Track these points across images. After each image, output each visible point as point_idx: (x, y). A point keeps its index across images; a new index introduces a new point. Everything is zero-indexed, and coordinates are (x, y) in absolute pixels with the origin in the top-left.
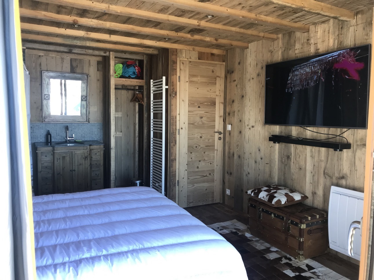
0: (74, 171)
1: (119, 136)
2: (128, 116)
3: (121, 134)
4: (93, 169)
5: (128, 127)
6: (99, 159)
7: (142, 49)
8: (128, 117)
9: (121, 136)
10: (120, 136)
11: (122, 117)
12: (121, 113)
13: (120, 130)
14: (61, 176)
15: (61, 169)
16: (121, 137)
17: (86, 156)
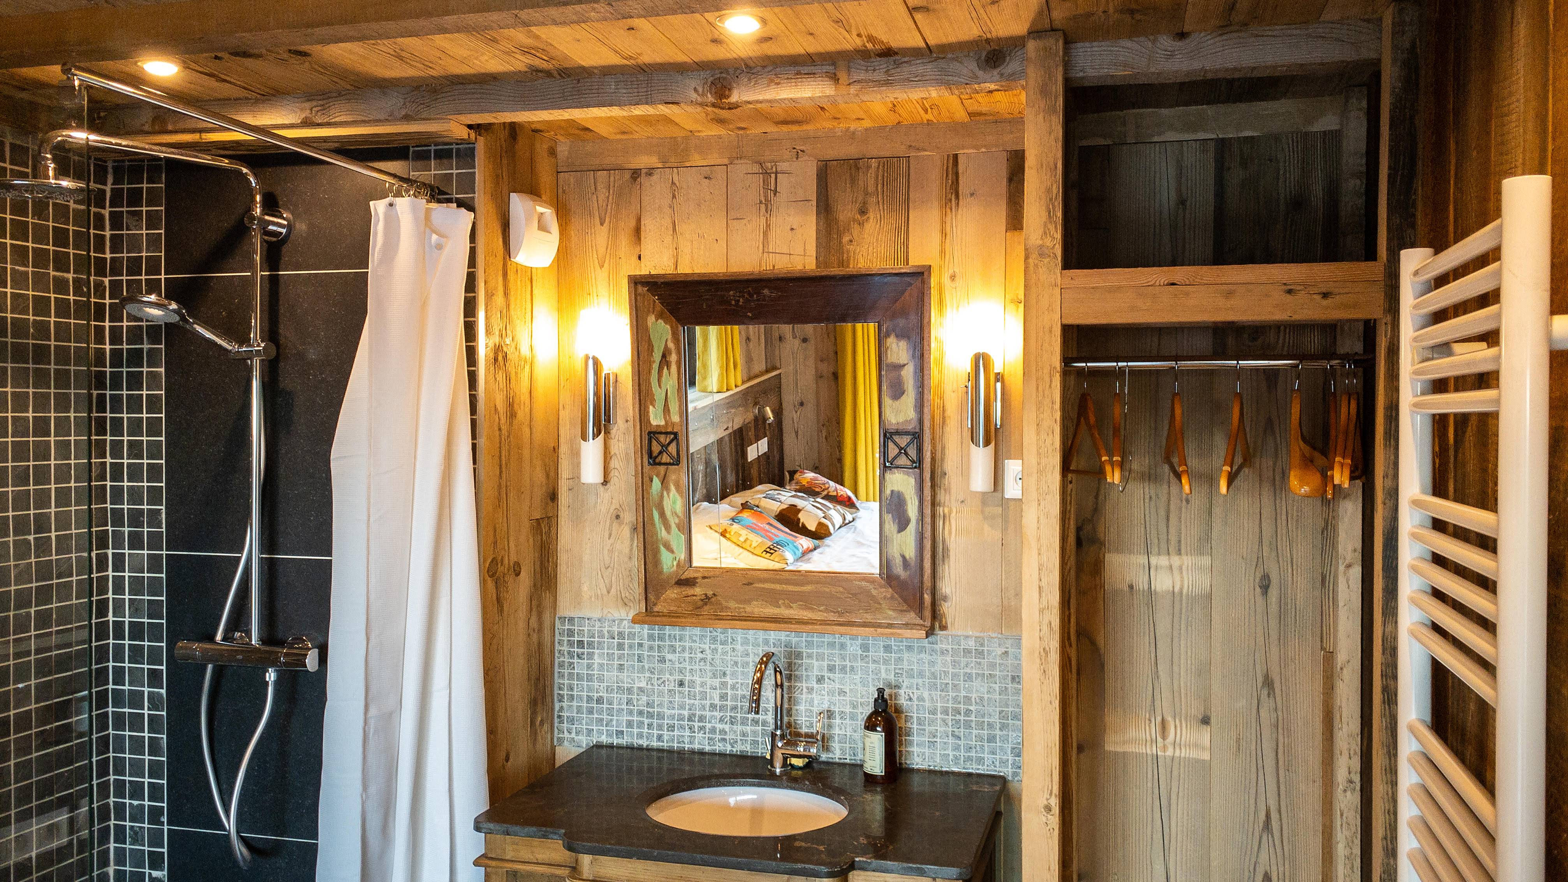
1: (1184, 753)
2: (1265, 588)
3: (1205, 736)
5: (1268, 683)
8: (1274, 592)
9: (1206, 756)
10: (1194, 754)
11: (1210, 596)
12: (1206, 561)
13: (1196, 711)
16: (1202, 769)
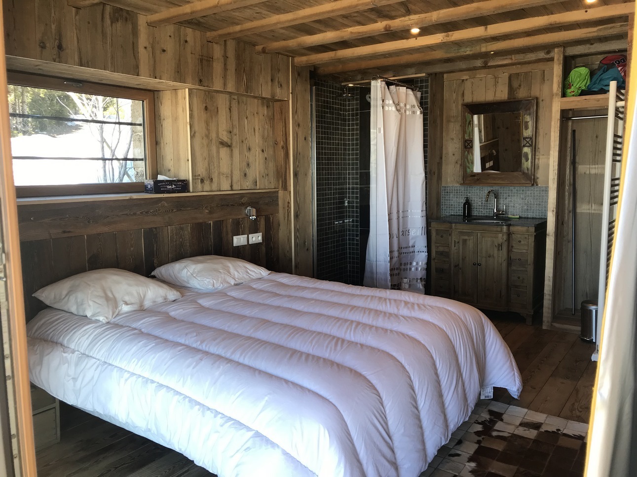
0: (479, 265)
1: (596, 212)
4: (514, 268)
6: (524, 251)
7: (595, 29)
10: (599, 212)
13: (600, 202)
14: (460, 270)
15: (461, 258)
17: (500, 243)
